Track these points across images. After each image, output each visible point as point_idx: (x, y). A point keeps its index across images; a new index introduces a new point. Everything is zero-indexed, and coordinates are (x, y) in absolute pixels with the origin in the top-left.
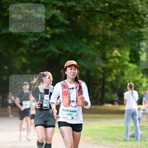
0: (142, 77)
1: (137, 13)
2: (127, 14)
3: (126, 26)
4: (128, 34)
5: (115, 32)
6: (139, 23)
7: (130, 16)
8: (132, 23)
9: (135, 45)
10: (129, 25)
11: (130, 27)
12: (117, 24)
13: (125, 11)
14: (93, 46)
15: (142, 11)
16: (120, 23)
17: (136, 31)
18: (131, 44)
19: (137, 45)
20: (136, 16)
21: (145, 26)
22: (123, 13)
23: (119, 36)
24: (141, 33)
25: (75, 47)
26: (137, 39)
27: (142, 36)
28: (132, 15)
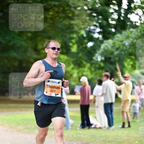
0: (73, 69)
1: (68, 6)
2: (58, 6)
3: (58, 18)
4: (60, 26)
5: (47, 24)
6: (70, 15)
7: (61, 9)
8: (63, 15)
9: (65, 37)
10: (60, 18)
11: (61, 20)
12: (49, 17)
13: (57, 3)
14: (25, 38)
15: (73, 4)
16: (52, 15)
17: (67, 23)
18: (62, 36)
19: (68, 37)
20: (67, 8)
21: (75, 18)
22: (55, 5)
23: (50, 28)
24: (72, 25)
25: (7, 38)
26: (68, 31)
27: (73, 28)
28: (64, 8)
